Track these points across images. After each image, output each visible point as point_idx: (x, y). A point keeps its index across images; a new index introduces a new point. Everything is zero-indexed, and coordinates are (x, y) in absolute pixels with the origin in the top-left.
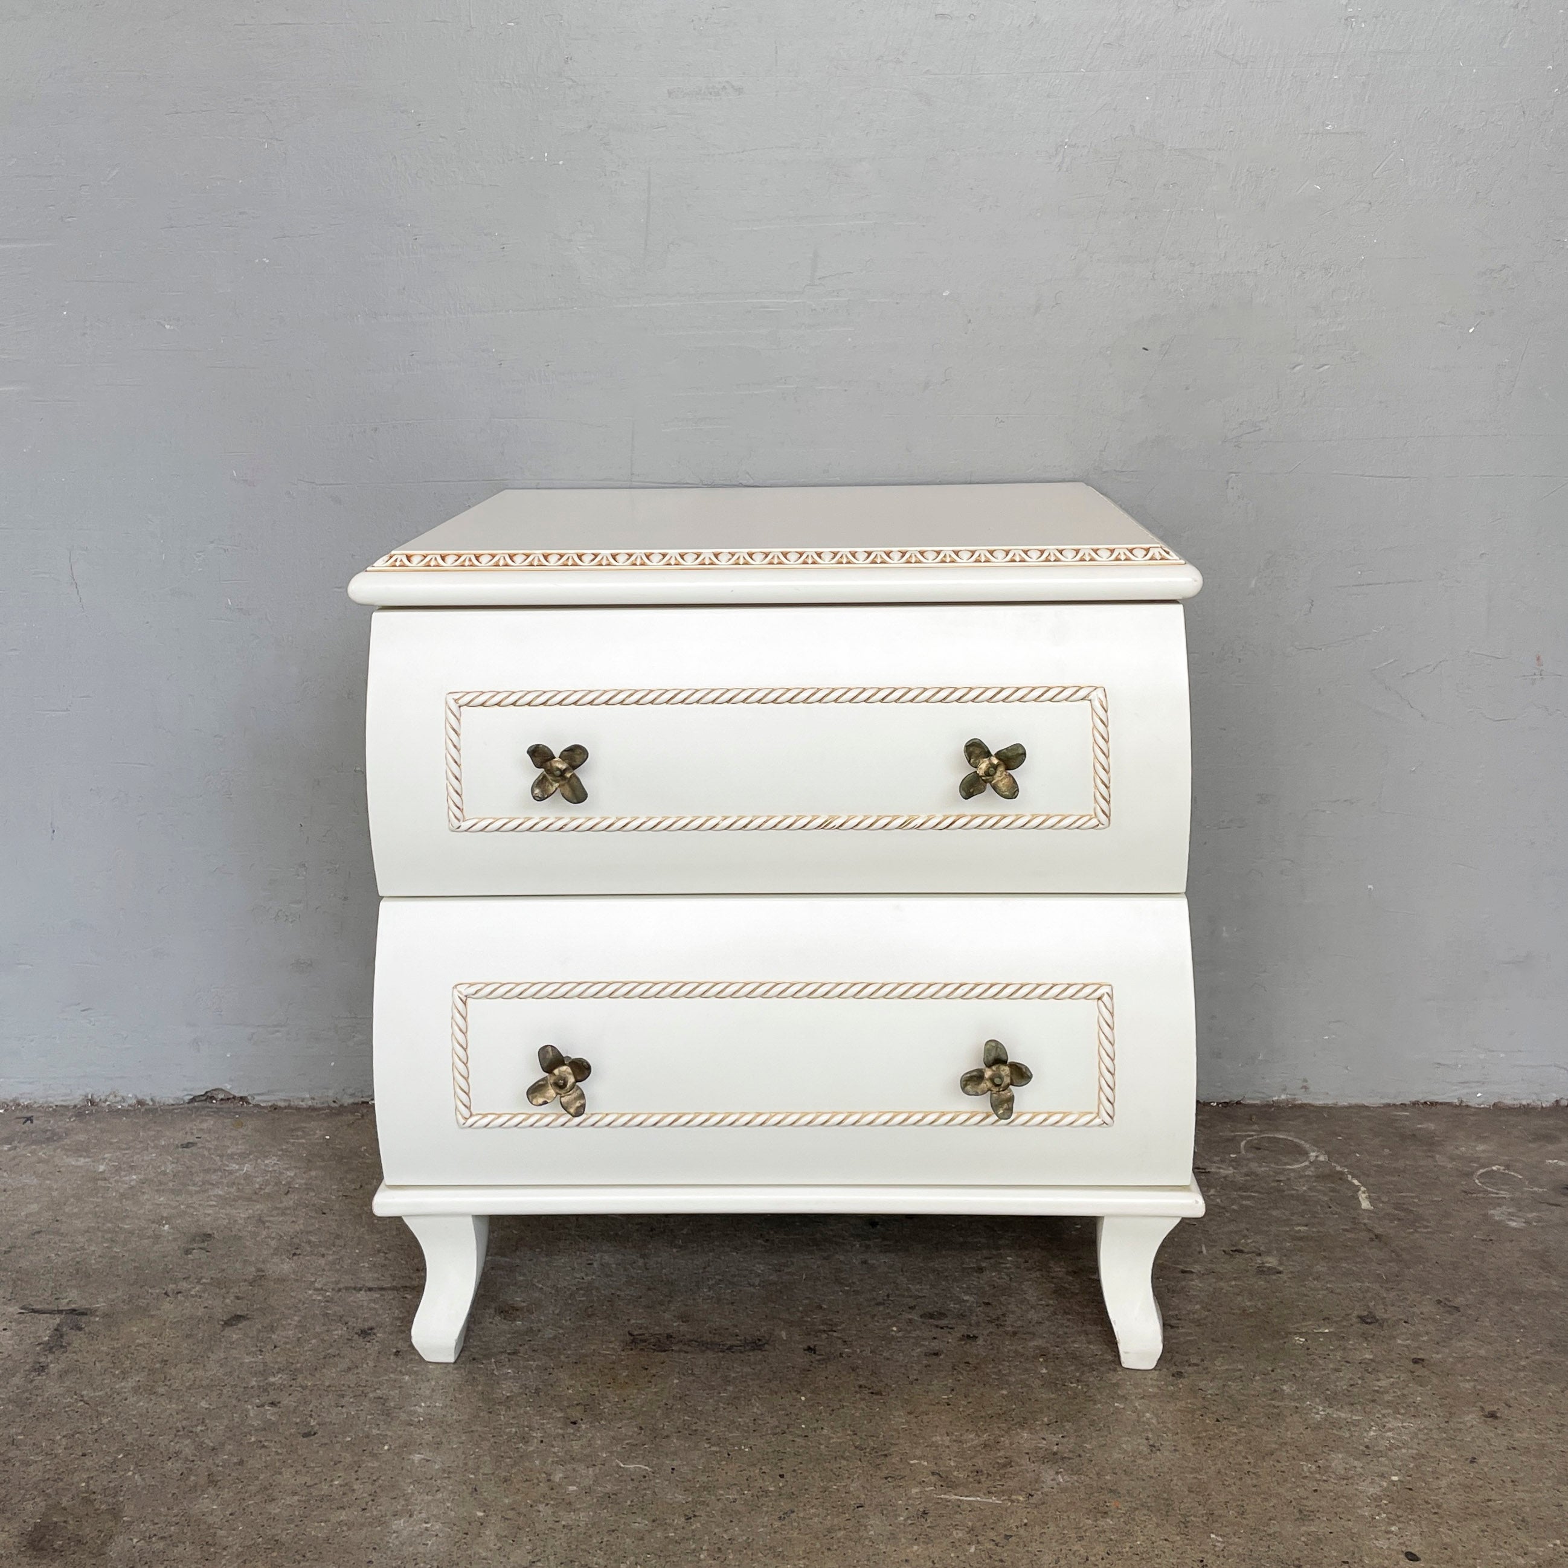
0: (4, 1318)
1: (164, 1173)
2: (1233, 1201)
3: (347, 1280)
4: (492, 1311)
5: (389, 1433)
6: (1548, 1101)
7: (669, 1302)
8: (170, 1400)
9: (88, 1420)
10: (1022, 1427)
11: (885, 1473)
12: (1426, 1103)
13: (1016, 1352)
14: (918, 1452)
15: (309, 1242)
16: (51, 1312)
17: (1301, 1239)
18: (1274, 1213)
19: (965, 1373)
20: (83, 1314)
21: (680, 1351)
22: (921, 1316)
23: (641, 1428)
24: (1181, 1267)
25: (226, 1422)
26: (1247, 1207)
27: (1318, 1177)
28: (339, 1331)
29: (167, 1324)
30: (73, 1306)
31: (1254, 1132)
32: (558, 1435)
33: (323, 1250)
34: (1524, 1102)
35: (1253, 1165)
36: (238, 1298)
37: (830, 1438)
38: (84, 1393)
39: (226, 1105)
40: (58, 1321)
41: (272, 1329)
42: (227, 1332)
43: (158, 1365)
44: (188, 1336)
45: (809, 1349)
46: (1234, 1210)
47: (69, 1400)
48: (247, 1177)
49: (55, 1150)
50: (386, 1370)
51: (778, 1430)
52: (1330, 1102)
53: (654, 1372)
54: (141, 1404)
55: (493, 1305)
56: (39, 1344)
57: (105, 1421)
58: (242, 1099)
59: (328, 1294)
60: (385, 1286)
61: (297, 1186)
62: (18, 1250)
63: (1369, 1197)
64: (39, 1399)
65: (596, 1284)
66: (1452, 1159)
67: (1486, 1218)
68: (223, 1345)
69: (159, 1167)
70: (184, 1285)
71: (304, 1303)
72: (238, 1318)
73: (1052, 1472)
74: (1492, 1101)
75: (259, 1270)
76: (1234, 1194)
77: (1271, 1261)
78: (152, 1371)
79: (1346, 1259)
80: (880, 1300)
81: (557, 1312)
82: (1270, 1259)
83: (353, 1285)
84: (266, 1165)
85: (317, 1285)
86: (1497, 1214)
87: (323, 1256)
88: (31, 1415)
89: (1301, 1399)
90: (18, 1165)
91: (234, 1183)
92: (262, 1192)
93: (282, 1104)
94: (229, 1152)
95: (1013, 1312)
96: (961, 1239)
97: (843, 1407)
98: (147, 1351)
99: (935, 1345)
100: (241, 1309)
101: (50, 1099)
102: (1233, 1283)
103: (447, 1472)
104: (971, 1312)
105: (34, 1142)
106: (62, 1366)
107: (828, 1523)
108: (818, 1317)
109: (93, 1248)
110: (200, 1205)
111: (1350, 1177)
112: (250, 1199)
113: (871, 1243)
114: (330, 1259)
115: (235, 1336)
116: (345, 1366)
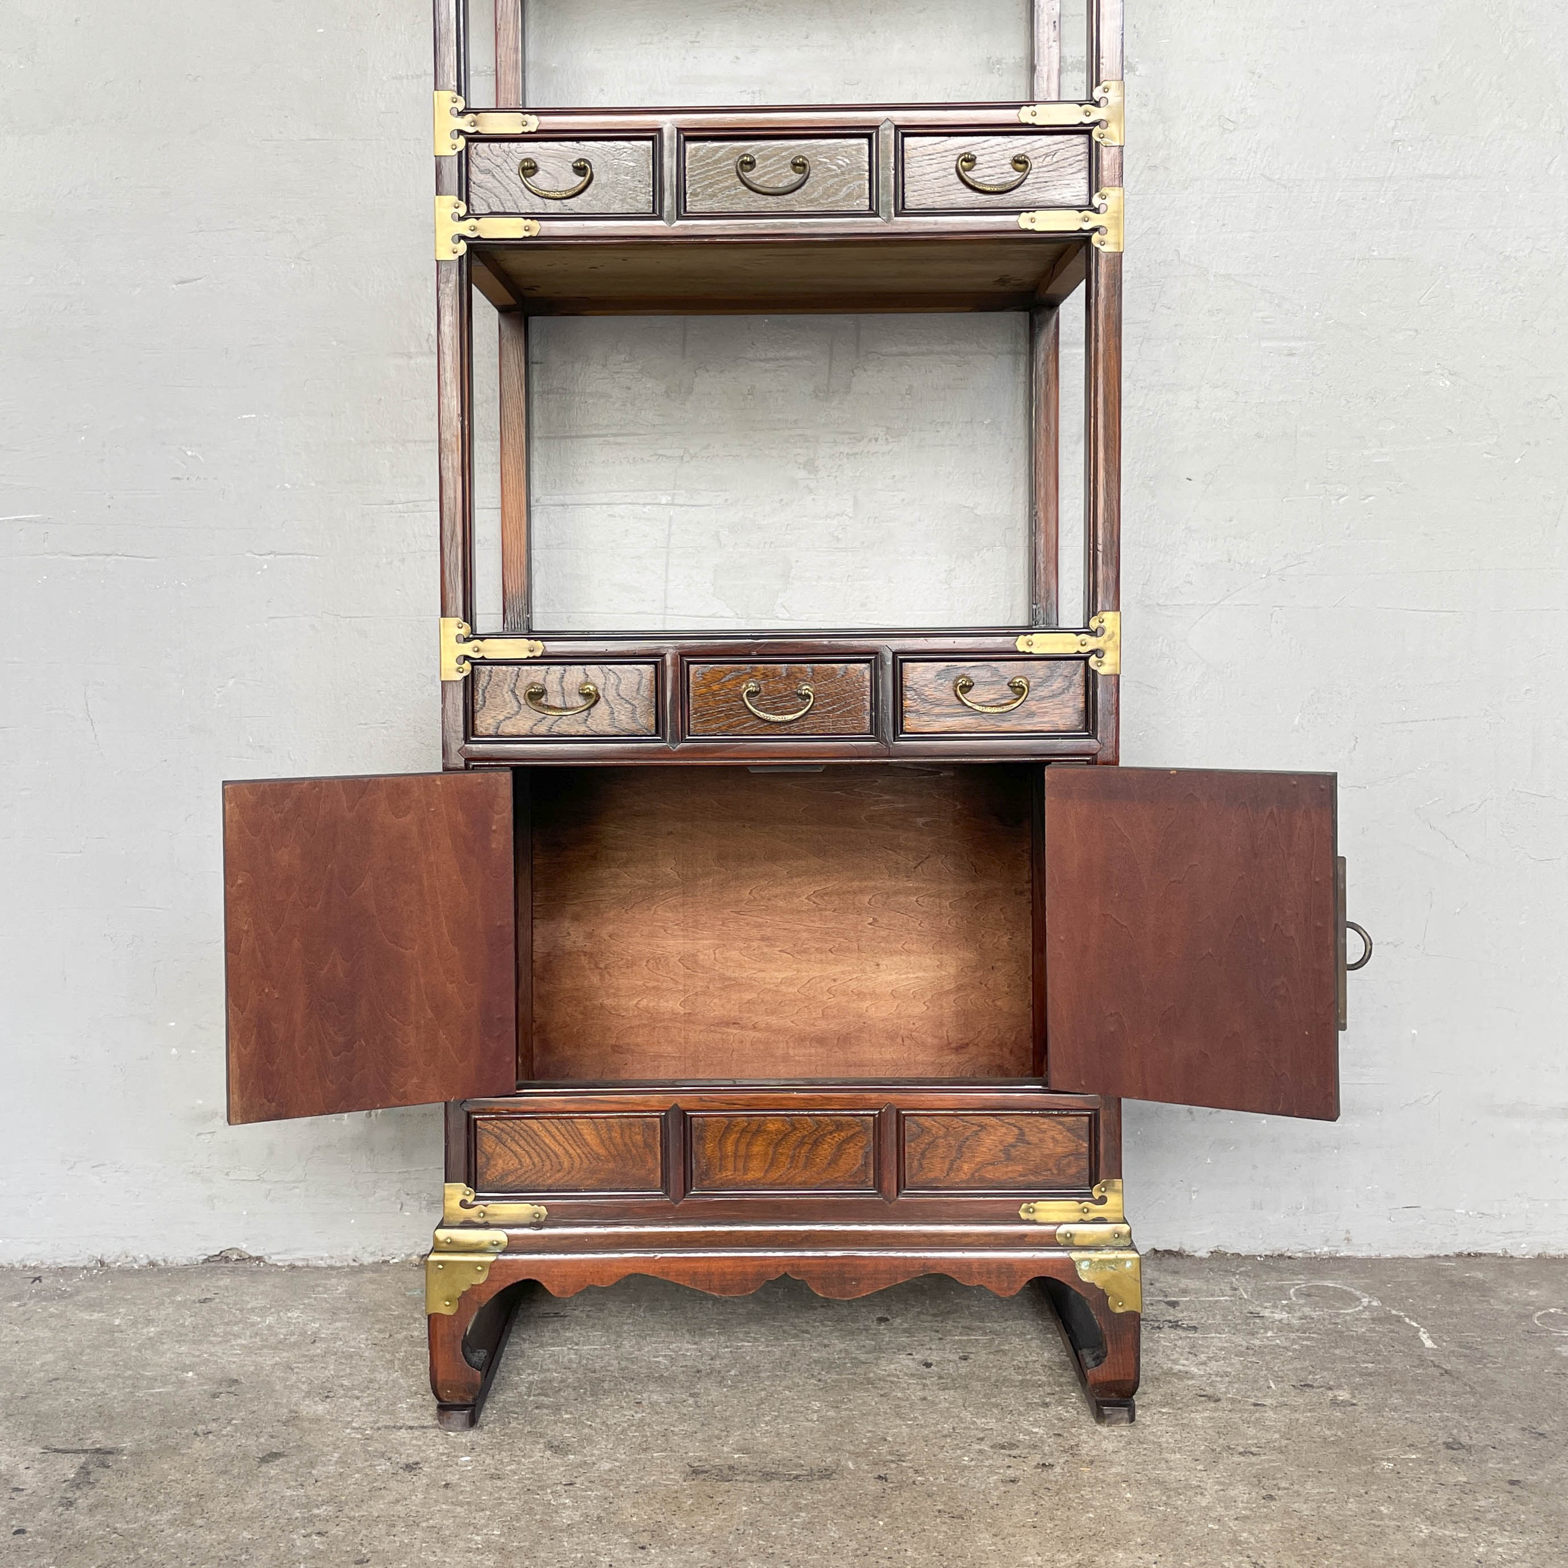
0: (26, 1458)
1: (183, 1325)
2: (1294, 1342)
3: (385, 1420)
4: (541, 1446)
5: (448, 1560)
7: (727, 1436)
8: (210, 1530)
9: (123, 1550)
10: (1115, 1547)
12: (1469, 1254)
13: (1096, 1478)
15: (342, 1385)
16: (76, 1452)
17: (1370, 1374)
18: (1337, 1352)
19: (1047, 1498)
20: (110, 1453)
21: (744, 1481)
22: (992, 1447)
23: (714, 1552)
24: (1253, 1401)
25: (271, 1551)
26: (1307, 1346)
27: (1373, 1319)
28: (383, 1466)
29: (200, 1461)
30: (98, 1446)
31: (1301, 1282)
32: (627, 1559)
33: (357, 1393)
35: (1307, 1310)
36: (272, 1437)
37: (915, 1559)
38: (118, 1525)
39: (240, 1265)
40: (83, 1459)
41: (312, 1464)
42: (263, 1469)
43: (193, 1499)
44: (225, 1472)
45: (880, 1477)
46: (1295, 1350)
47: (101, 1533)
48: (270, 1327)
49: (66, 1306)
50: (437, 1501)
51: (859, 1552)
52: (1373, 1254)
53: (720, 1500)
54: (179, 1535)
55: (542, 1441)
56: (65, 1481)
57: (142, 1551)
58: (259, 1259)
59: (367, 1432)
60: (426, 1424)
61: (323, 1336)
62: (35, 1396)
63: (1431, 1337)
64: (70, 1532)
65: (648, 1420)
66: (1508, 1302)
67: (1554, 1354)
68: (261, 1480)
69: (178, 1320)
70: (213, 1426)
71: (342, 1441)
72: (276, 1455)
74: (1537, 1251)
75: (291, 1411)
76: (1293, 1336)
77: (1343, 1395)
78: (188, 1505)
79: (1419, 1392)
80: (945, 1432)
81: (609, 1446)
82: (1341, 1393)
83: (392, 1424)
84: (289, 1318)
85: (354, 1425)
87: (358, 1398)
88: (62, 1546)
89: (1401, 1518)
90: (29, 1319)
91: (257, 1334)
92: (287, 1341)
93: (300, 1264)
94: (249, 1306)
95: (1086, 1442)
96: (1020, 1377)
97: (924, 1530)
98: (180, 1486)
99: (1011, 1473)
100: (276, 1445)
101: (58, 1260)
102: (1309, 1414)
104: (1043, 1442)
105: (45, 1299)
106: (91, 1501)
108: (884, 1449)
109: (114, 1393)
110: (223, 1353)
111: (1407, 1320)
112: (276, 1348)
113: (928, 1382)
114: (366, 1400)
115: (273, 1472)
116: (392, 1498)
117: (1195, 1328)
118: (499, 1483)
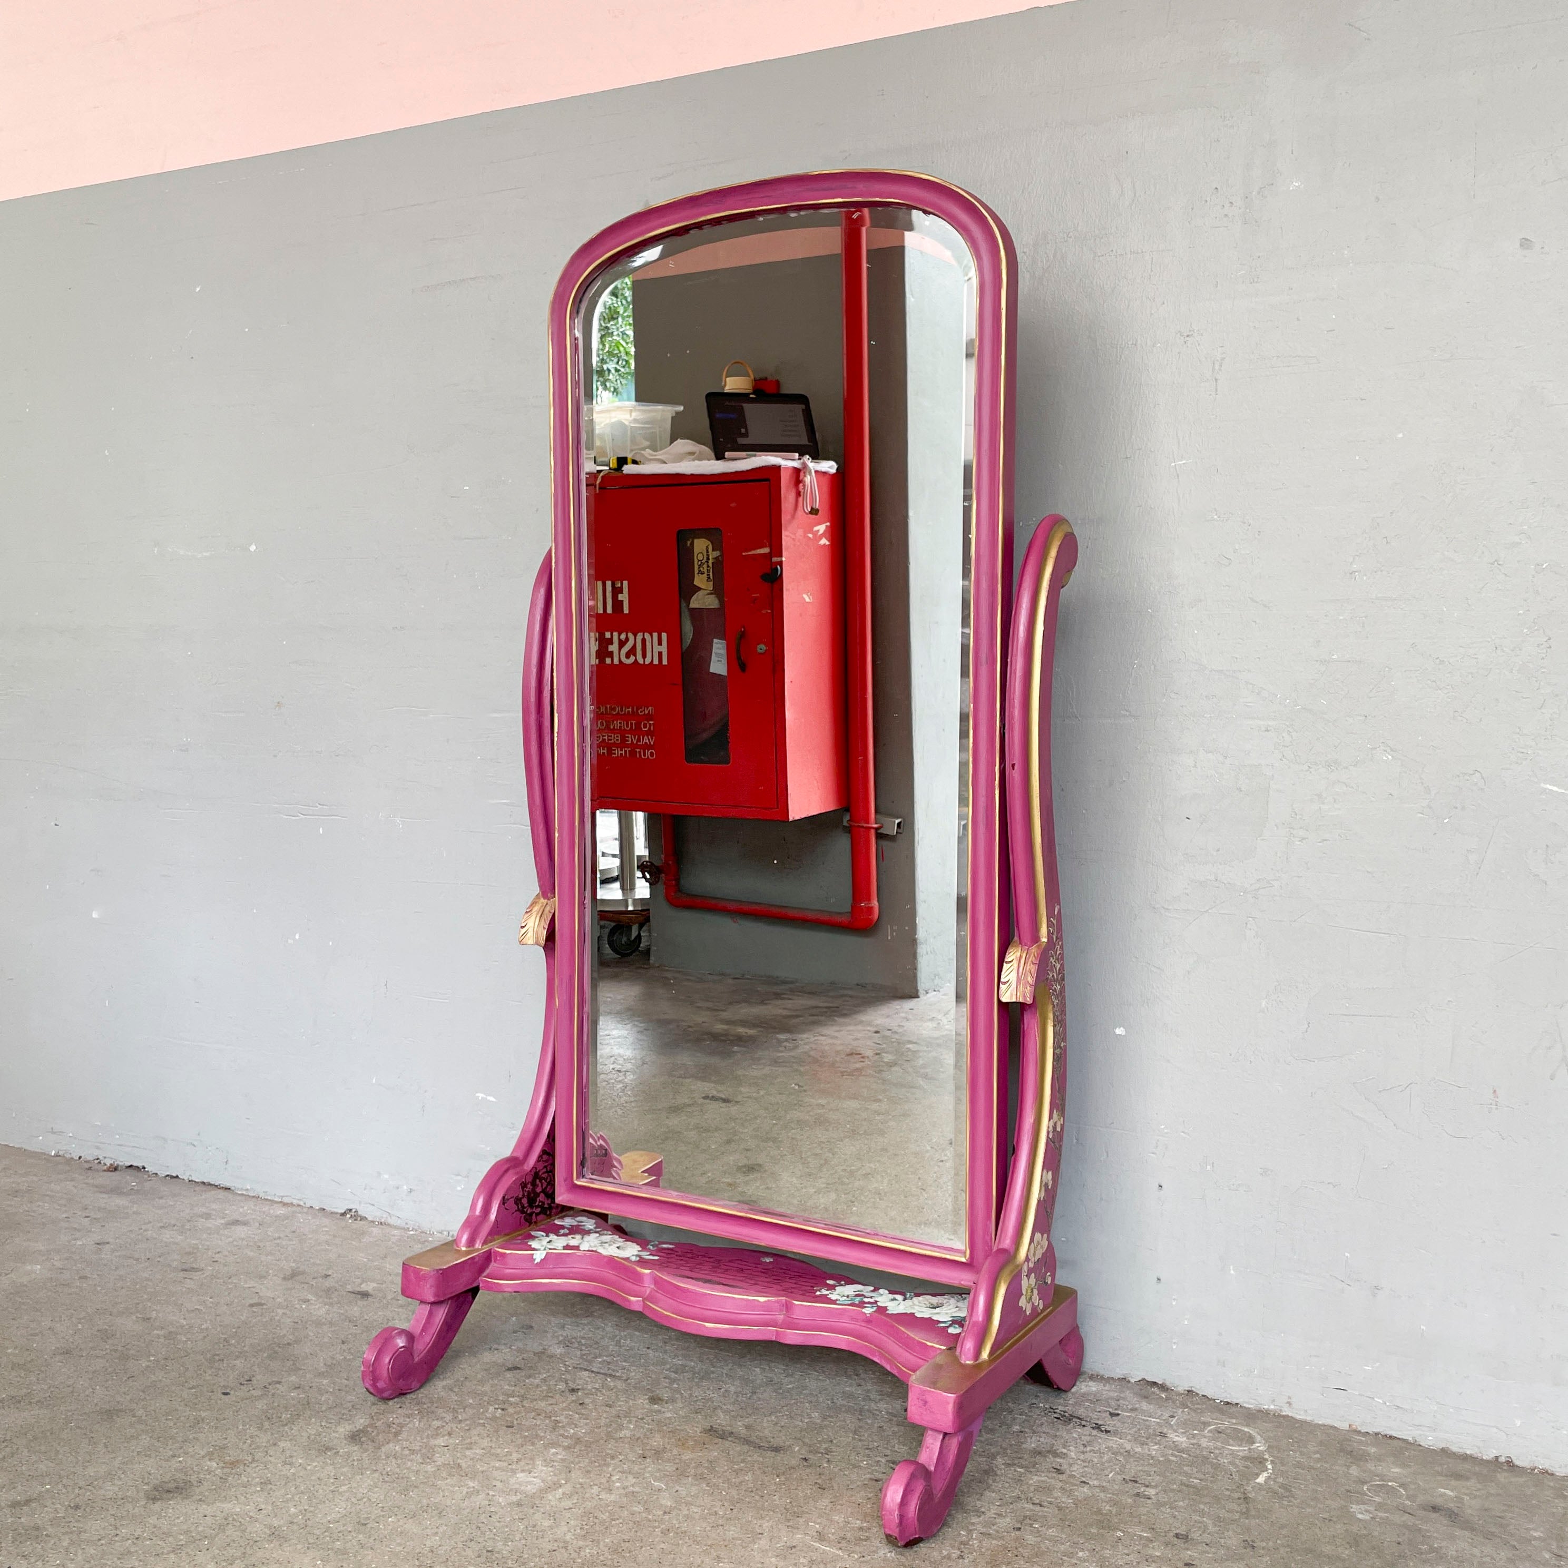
2: (1164, 1456)
3: (585, 1365)
5: (548, 1436)
6: (1488, 1455)
7: (747, 1418)
11: (790, 1524)
12: (1386, 1436)
14: (819, 1521)
17: (1187, 1486)
18: (1186, 1468)
21: (731, 1441)
23: (677, 1469)
24: (1084, 1479)
26: (1169, 1461)
27: (1243, 1457)
28: (561, 1386)
31: (1227, 1423)
32: (632, 1460)
33: (583, 1348)
34: (1468, 1453)
35: (1204, 1440)
37: (775, 1501)
41: (529, 1377)
44: (486, 1370)
45: (804, 1459)
46: (1158, 1460)
50: (570, 1409)
51: (750, 1490)
52: (1309, 1419)
53: (708, 1446)
63: (1268, 1477)
66: (1363, 1471)
67: (1344, 1508)
68: (499, 1378)
73: (887, 1551)
74: (1442, 1445)
76: (1169, 1452)
77: (1151, 1492)
79: (1206, 1504)
80: (871, 1447)
81: (681, 1406)
82: (1151, 1490)
85: (567, 1363)
86: (1354, 1508)
89: (1085, 1561)
97: (797, 1489)
102: (1110, 1496)
103: (563, 1460)
107: (736, 1535)
108: (825, 1446)
111: (1268, 1463)
113: (895, 1419)
114: (584, 1352)
115: (508, 1376)
116: (551, 1402)
117: (1107, 1432)
118: (608, 1409)
